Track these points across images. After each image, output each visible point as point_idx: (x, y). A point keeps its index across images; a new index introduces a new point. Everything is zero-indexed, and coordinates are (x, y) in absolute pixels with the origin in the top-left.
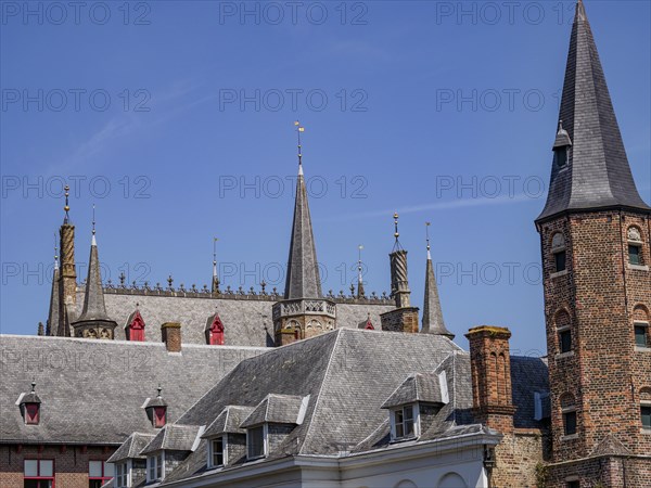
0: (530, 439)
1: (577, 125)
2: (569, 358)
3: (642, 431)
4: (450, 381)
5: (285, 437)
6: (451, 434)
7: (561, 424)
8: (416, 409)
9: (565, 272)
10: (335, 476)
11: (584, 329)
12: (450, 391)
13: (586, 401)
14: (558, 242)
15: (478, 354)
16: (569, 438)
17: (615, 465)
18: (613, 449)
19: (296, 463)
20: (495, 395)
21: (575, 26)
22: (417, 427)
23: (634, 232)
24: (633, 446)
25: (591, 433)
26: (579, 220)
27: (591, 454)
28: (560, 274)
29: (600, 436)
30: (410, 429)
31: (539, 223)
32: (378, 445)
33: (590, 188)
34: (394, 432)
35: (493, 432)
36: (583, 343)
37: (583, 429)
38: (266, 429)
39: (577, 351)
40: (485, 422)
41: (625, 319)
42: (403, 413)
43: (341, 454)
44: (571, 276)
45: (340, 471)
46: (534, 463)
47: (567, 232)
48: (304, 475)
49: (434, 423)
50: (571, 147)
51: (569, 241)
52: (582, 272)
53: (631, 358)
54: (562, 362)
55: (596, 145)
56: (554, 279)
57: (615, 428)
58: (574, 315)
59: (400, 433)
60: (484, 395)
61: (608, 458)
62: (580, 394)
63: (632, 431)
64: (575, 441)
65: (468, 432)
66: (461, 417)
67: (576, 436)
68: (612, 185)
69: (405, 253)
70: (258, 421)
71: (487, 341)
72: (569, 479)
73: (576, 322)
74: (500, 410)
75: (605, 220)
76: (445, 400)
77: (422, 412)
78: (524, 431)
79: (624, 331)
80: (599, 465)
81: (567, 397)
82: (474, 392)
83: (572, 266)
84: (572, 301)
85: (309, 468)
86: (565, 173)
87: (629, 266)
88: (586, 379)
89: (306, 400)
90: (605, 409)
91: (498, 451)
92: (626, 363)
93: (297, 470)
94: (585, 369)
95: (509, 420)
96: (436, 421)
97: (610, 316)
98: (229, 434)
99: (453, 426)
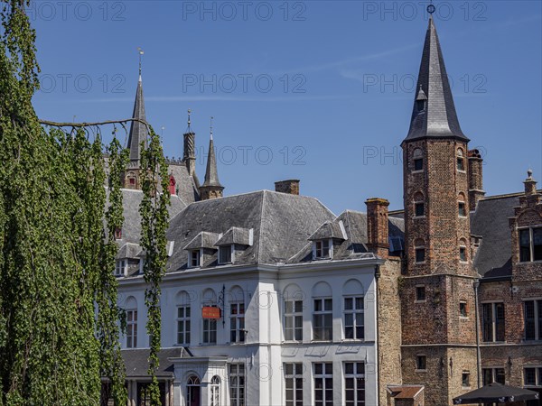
0: (396, 263)
1: (430, 88)
2: (422, 219)
3: (460, 262)
4: (346, 227)
5: (243, 252)
6: (353, 257)
7: (414, 255)
8: (331, 242)
9: (422, 171)
10: (275, 276)
11: (432, 204)
12: (347, 232)
13: (432, 243)
14: (418, 154)
15: (372, 214)
16: (420, 263)
17: (448, 279)
18: (447, 271)
19: (259, 268)
20: (380, 237)
21: (429, 31)
22: (331, 252)
23: (459, 151)
24: (456, 270)
25: (433, 261)
26: (432, 143)
27: (433, 273)
28: (418, 171)
29: (438, 263)
30: (326, 253)
31: (406, 142)
32: (304, 260)
33: (437, 125)
34: (315, 254)
35: (379, 258)
36: (431, 211)
37: (429, 259)
38: (233, 247)
39: (428, 216)
40: (375, 252)
41: (454, 199)
42: (322, 244)
43: (279, 264)
44: (426, 173)
45: (278, 274)
46: (397, 276)
47: (425, 149)
48: (261, 275)
49: (339, 250)
50: (427, 100)
51: (426, 154)
52: (432, 172)
53: (457, 221)
54: (417, 221)
55: (441, 100)
56: (414, 175)
57: (447, 259)
58: (427, 196)
59: (319, 255)
60: (375, 236)
61: (444, 276)
62: (428, 239)
63: (456, 261)
64: (423, 265)
65: (365, 256)
66: (358, 248)
67: (425, 262)
68: (450, 124)
69: (194, 134)
70: (228, 242)
71: (378, 207)
72: (417, 286)
73: (427, 199)
74: (384, 246)
75: (446, 144)
76: (345, 238)
77: (334, 244)
78: (393, 258)
79: (454, 206)
80: (439, 279)
81: (419, 241)
82: (368, 235)
83: (427, 168)
84: (426, 188)
85: (263, 271)
86: (423, 115)
87: (457, 170)
88: (432, 231)
89: (251, 231)
90: (442, 249)
91: (381, 268)
92: (454, 224)
93: (257, 272)
94: (432, 226)
95: (386, 251)
96: (342, 249)
97: (446, 198)
98: (204, 248)
99: (352, 253)
